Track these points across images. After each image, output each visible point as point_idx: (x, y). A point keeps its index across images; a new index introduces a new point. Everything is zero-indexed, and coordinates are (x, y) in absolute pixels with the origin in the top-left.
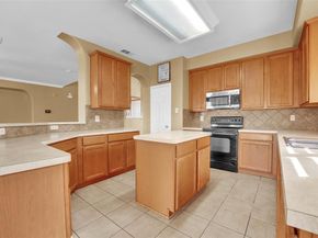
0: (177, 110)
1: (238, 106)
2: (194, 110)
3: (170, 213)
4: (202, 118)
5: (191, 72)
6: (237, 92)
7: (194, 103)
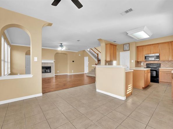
0: (132, 61)
1: (159, 59)
2: (139, 61)
3: (143, 88)
4: (142, 64)
5: (137, 47)
6: (158, 54)
7: (139, 58)
